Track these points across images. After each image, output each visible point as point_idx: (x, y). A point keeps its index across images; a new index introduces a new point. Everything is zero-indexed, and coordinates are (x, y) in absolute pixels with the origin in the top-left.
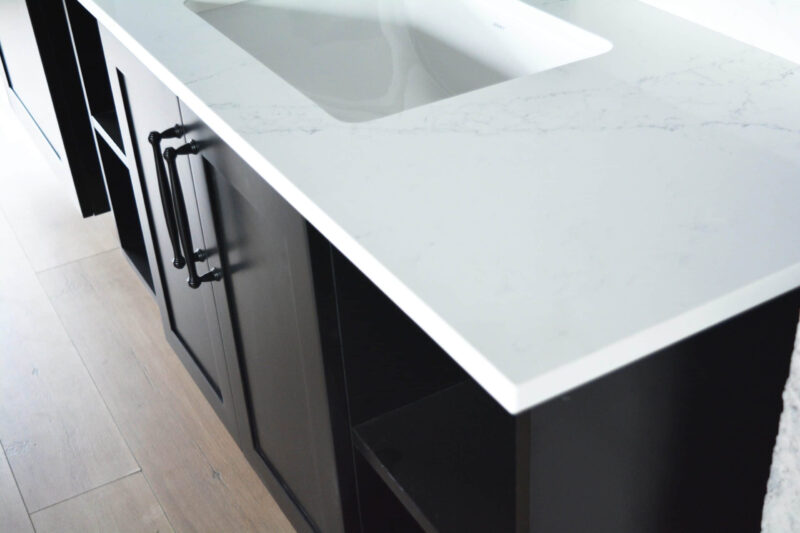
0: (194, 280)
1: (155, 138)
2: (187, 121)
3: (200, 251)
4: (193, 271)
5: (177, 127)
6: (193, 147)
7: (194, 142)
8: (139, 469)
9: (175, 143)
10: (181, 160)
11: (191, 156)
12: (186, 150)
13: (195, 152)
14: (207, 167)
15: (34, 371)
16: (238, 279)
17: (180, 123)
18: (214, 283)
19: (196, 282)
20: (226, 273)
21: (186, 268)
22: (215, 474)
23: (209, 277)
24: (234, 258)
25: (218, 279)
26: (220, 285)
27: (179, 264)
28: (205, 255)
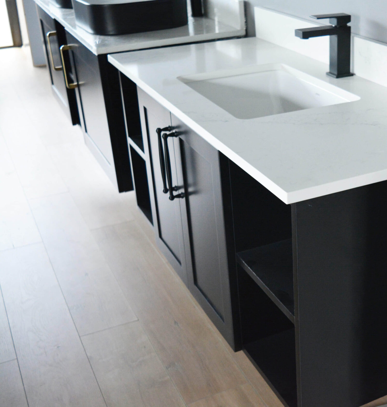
0: (172, 197)
1: (159, 131)
2: (174, 124)
3: (176, 187)
4: (171, 194)
5: (169, 127)
6: (176, 134)
7: (176, 132)
8: (137, 319)
9: (168, 133)
10: (169, 139)
11: (174, 138)
12: (172, 135)
13: (176, 136)
14: (181, 142)
15: (87, 274)
16: (192, 198)
17: (170, 125)
18: (181, 199)
19: (172, 198)
20: (186, 195)
21: (169, 193)
22: (175, 323)
23: (179, 196)
24: (190, 190)
25: (182, 197)
26: (183, 200)
27: (166, 191)
28: (177, 188)
